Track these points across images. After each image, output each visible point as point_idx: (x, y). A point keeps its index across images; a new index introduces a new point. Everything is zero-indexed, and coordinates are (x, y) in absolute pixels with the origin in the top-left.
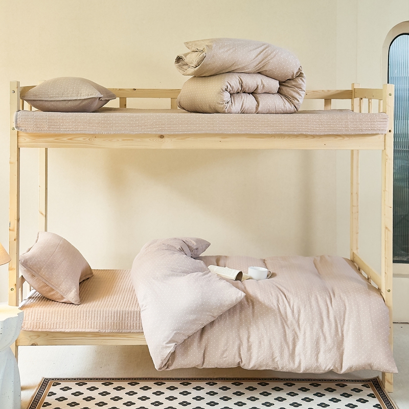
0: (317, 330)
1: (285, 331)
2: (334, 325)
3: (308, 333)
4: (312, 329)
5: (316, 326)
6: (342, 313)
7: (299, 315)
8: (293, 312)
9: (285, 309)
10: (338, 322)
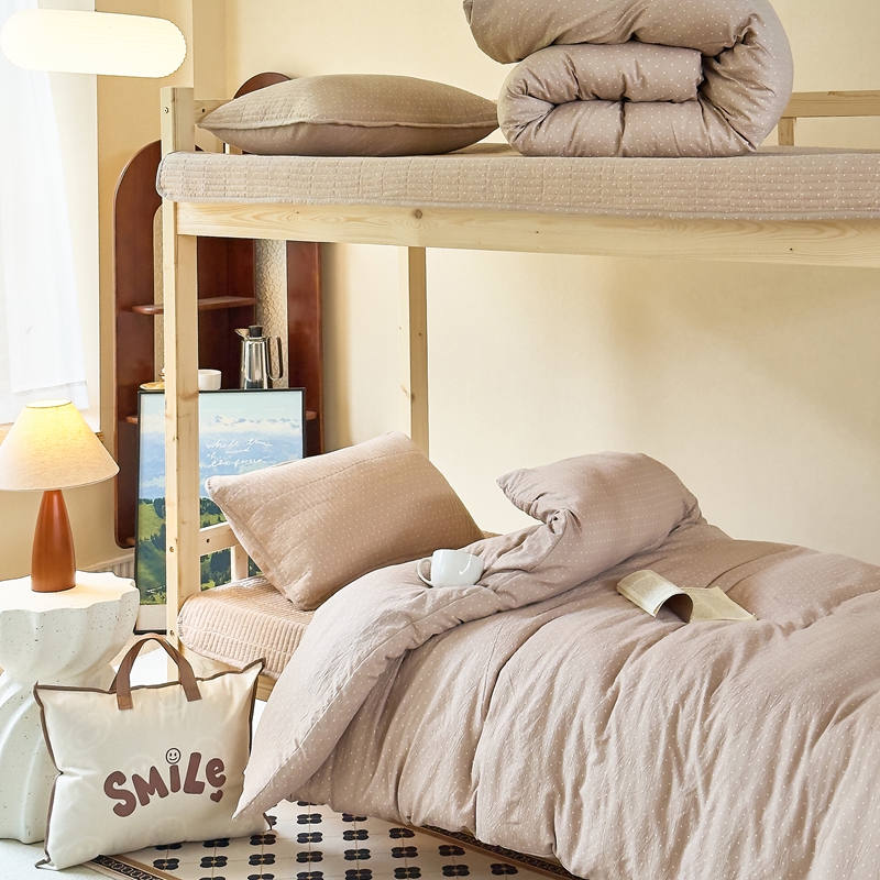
0: (745, 810)
1: (667, 790)
2: (794, 807)
3: (719, 812)
4: (732, 802)
5: (747, 797)
6: (830, 776)
7: (716, 753)
8: (704, 738)
9: (690, 726)
10: (811, 799)
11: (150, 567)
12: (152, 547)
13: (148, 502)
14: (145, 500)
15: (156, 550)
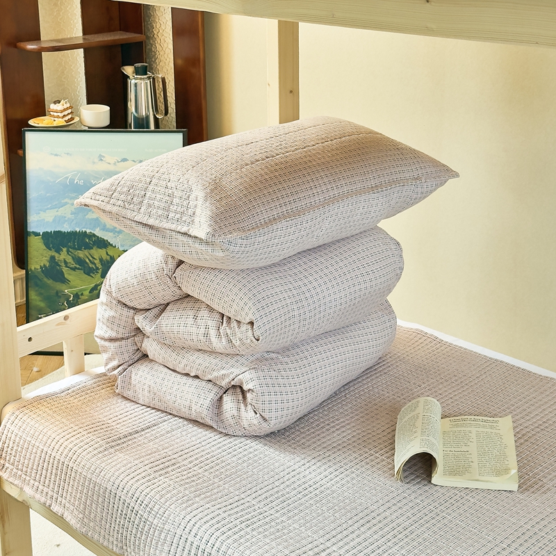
11: (40, 294)
12: (42, 276)
13: (37, 234)
14: (34, 233)
15: (45, 279)
